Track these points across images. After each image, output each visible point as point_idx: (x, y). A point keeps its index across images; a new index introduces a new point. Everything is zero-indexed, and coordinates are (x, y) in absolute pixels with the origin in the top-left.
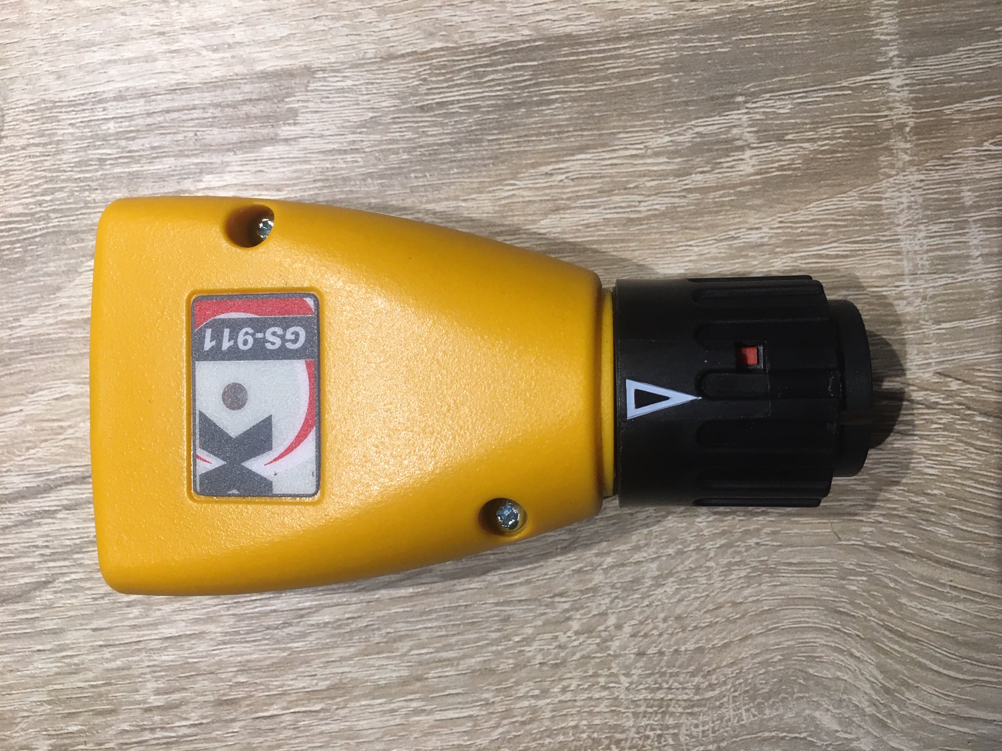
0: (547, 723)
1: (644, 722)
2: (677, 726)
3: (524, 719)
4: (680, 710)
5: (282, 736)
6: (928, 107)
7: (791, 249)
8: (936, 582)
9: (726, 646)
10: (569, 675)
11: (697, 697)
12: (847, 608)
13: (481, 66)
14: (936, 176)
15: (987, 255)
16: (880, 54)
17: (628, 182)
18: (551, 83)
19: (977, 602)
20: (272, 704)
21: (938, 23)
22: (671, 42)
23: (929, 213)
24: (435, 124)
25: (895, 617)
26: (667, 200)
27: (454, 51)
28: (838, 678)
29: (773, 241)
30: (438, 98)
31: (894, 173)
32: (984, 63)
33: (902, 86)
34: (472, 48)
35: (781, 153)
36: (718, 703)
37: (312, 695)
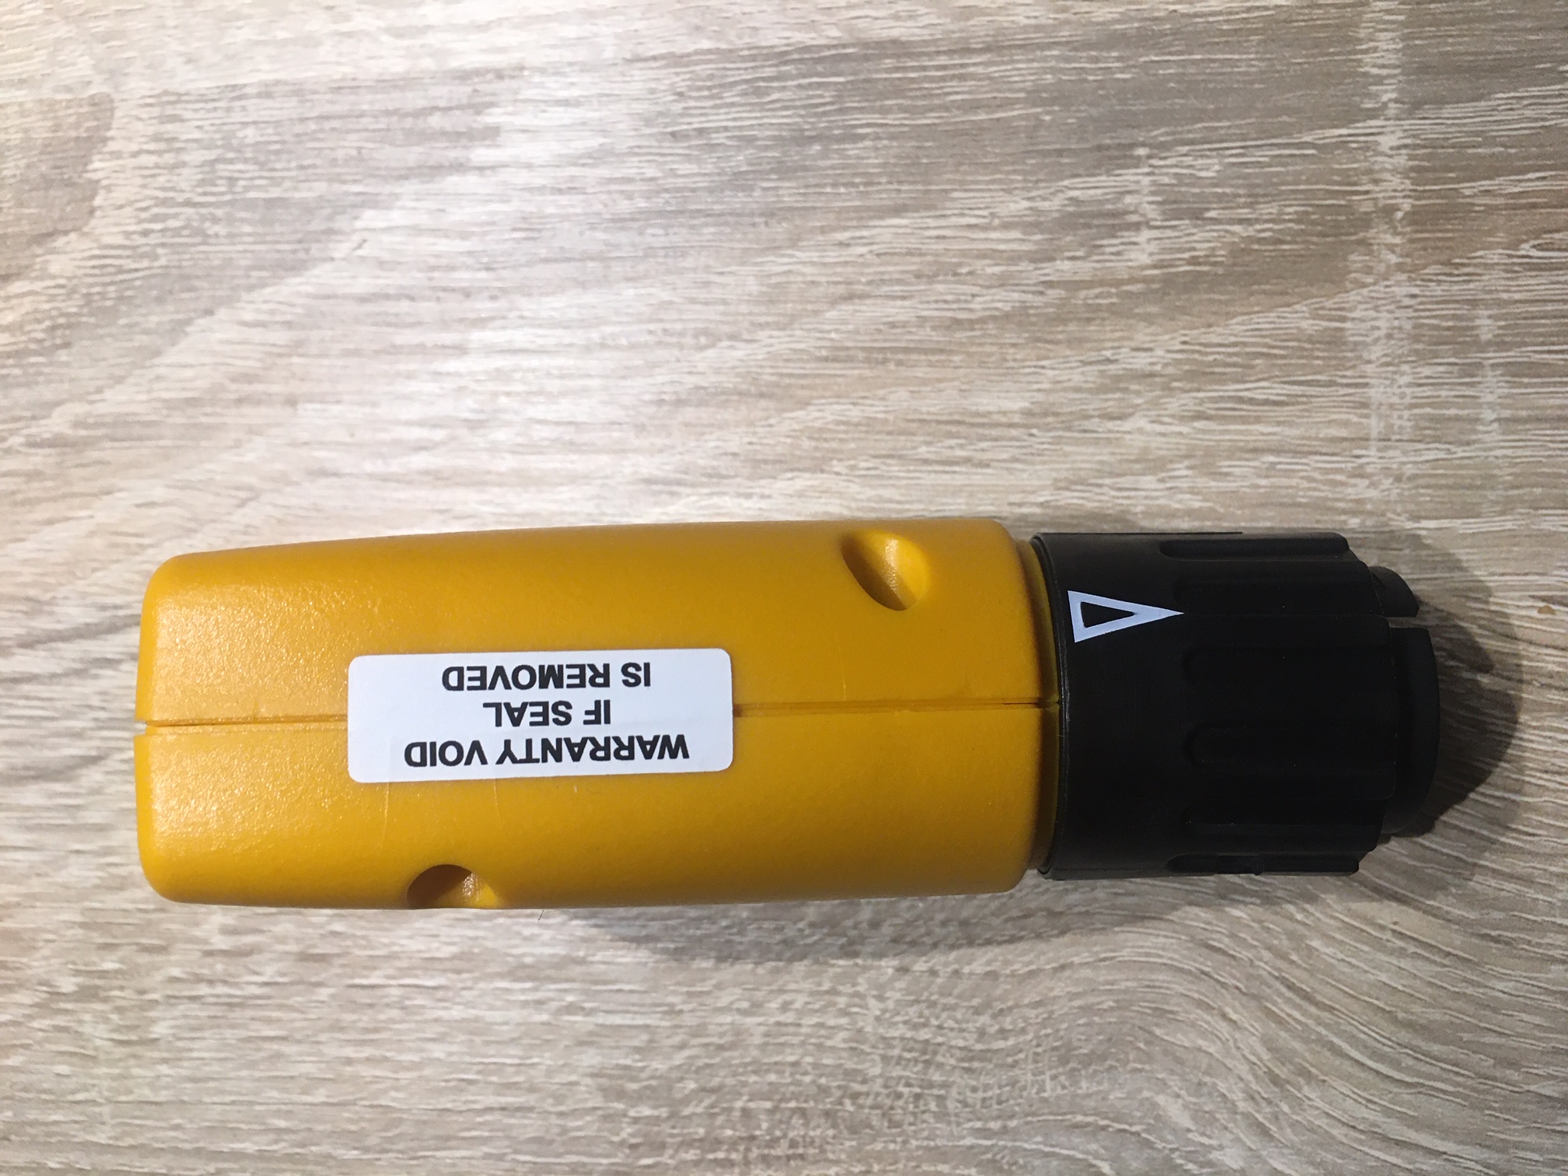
0: (755, 1053)
1: (897, 1072)
2: (945, 1085)
3: (722, 1041)
4: (953, 1062)
5: (382, 1017)
6: (1435, 182)
7: (1195, 385)
8: (1371, 922)
9: (1032, 974)
10: (793, 986)
11: (979, 1047)
12: (1224, 943)
13: (763, 79)
14: (1438, 291)
15: (1507, 420)
16: (1369, 95)
17: (960, 265)
18: (861, 110)
19: (1435, 962)
20: (375, 968)
21: (1467, 53)
22: (1045, 59)
23: (1420, 346)
24: (688, 158)
25: (1298, 966)
26: (1016, 296)
27: (728, 55)
28: (1200, 1049)
29: (1170, 370)
30: (697, 123)
31: (1370, 280)
32: (1536, 120)
33: (1399, 148)
34: (754, 52)
35: (1195, 238)
36: (1010, 1060)
37: (430, 963)
